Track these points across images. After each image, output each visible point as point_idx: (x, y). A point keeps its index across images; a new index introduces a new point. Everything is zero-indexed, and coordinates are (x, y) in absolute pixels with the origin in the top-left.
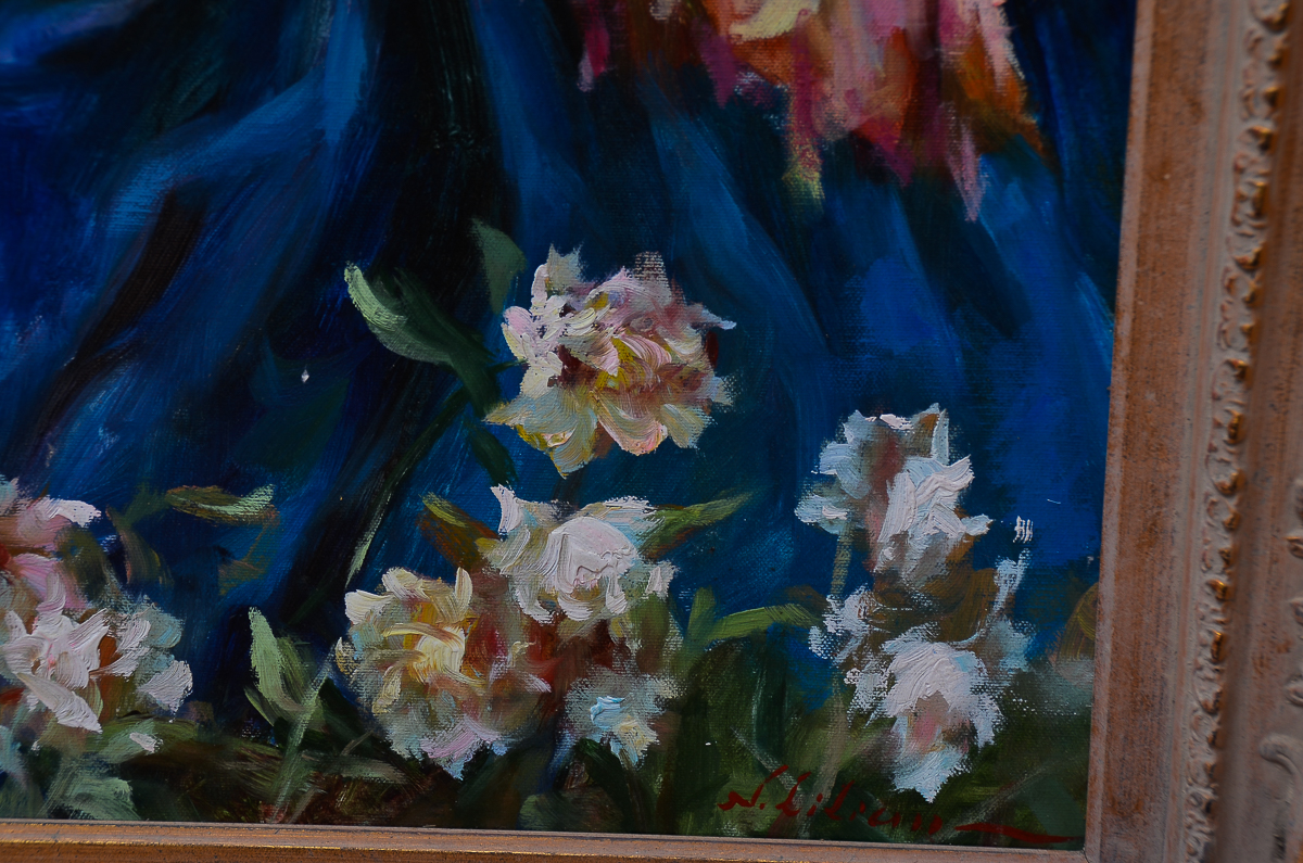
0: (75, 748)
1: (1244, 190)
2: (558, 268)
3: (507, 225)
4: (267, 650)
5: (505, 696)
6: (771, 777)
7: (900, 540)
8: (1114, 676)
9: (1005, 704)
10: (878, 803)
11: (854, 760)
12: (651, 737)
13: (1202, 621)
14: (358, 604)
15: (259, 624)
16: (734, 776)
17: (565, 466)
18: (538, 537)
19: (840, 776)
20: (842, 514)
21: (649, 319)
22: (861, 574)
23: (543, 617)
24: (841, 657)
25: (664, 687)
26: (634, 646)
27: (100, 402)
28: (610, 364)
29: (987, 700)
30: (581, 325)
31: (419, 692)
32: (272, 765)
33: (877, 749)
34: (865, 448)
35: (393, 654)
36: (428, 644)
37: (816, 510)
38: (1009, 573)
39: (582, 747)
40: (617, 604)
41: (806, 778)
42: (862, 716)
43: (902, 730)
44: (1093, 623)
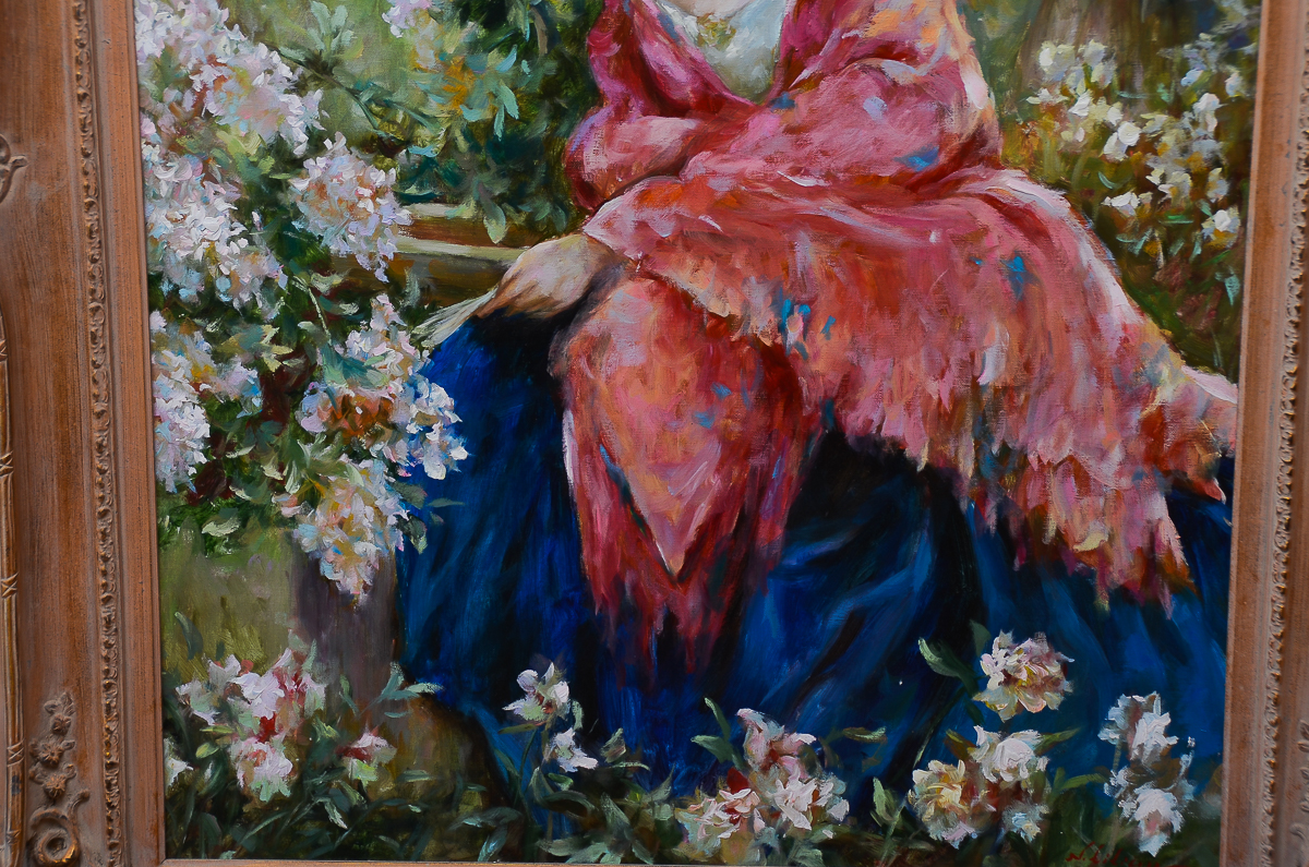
0: (800, 837)
1: (1275, 609)
2: (1004, 638)
3: (984, 622)
4: (880, 794)
5: (977, 813)
6: (1088, 847)
7: (1141, 747)
8: (1230, 802)
9: (1184, 815)
10: (1133, 857)
11: (1122, 839)
12: (1038, 830)
13: (1265, 777)
14: (918, 775)
15: (877, 784)
16: (1072, 847)
17: (1004, 717)
18: (993, 747)
19: (1117, 846)
20: (1117, 736)
21: (1040, 658)
22: (1125, 761)
23: (993, 780)
24: (1117, 796)
25: (1043, 809)
26: (1031, 792)
27: (819, 694)
28: (1023, 676)
29: (1177, 813)
30: (1012, 661)
31: (941, 812)
32: (880, 843)
33: (1132, 834)
34: (1126, 709)
35: (932, 796)
36: (946, 792)
37: (1108, 735)
38: (1186, 760)
39: (1009, 834)
40: (1024, 774)
41: (1102, 847)
42: (1126, 820)
43: (1142, 826)
44: (1220, 780)
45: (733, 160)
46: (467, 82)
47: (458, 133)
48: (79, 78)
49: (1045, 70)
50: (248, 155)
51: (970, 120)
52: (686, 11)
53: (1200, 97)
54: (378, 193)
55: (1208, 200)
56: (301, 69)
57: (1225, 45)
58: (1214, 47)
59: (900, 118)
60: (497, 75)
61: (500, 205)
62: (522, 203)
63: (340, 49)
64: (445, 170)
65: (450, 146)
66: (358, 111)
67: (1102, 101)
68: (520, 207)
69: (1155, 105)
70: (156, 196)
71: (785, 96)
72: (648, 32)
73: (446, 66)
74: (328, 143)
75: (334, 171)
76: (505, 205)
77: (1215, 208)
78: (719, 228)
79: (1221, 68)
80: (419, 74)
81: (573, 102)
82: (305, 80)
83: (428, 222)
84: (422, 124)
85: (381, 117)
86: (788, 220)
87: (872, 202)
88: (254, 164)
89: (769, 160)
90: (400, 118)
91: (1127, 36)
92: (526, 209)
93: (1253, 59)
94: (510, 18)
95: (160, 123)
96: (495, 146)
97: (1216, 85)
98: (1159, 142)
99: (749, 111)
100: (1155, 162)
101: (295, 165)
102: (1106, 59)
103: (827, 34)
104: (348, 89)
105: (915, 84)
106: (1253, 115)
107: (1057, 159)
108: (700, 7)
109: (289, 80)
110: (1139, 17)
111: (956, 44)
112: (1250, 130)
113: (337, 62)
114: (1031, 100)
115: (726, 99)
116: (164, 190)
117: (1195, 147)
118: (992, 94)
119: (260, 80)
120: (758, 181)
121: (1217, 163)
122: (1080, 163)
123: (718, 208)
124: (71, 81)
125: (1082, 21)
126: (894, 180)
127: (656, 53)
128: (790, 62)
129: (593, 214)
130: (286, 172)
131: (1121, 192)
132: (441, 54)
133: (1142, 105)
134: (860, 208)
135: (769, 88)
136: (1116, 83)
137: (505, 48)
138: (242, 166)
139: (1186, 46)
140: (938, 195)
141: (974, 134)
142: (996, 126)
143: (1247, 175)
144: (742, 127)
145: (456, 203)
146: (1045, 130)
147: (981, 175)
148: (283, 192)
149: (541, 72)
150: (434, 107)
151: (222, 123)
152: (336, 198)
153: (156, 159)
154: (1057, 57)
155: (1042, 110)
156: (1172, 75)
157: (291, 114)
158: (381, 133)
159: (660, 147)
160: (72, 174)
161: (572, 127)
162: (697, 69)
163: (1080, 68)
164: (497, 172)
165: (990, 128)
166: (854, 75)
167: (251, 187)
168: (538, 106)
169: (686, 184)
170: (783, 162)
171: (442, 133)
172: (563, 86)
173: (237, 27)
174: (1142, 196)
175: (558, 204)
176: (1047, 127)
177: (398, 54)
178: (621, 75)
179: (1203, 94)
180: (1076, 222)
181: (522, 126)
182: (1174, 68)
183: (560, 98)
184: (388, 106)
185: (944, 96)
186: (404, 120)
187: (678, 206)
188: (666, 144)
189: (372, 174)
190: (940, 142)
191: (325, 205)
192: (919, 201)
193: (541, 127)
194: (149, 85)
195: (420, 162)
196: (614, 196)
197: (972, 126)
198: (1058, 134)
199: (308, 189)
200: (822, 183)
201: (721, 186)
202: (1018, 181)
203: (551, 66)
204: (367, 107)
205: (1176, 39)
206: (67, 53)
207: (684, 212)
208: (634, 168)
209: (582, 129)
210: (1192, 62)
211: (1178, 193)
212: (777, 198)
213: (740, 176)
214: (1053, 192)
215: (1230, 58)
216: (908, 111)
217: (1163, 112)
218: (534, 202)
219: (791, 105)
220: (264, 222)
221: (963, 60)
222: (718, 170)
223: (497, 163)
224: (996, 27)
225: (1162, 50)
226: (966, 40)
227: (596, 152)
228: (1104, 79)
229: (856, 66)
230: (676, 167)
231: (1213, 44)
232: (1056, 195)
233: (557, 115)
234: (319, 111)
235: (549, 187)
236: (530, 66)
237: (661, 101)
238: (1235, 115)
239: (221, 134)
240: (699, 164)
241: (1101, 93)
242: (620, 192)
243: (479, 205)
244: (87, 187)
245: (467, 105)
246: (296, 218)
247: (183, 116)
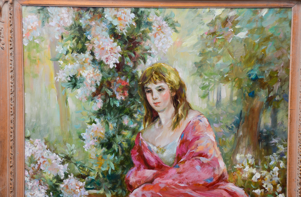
45: (165, 180)
46: (103, 161)
47: (100, 173)
48: (11, 162)
49: (238, 160)
50: (50, 179)
51: (221, 171)
52: (154, 145)
53: (274, 167)
54: (81, 188)
55: (277, 192)
56: (63, 159)
57: (279, 156)
58: (277, 156)
59: (204, 170)
60: (110, 160)
61: (110, 190)
62: (115, 190)
63: (73, 154)
64: (97, 182)
65: (98, 176)
66: (76, 168)
67: (251, 168)
68: (114, 191)
69: (264, 169)
70: (27, 189)
71: (177, 165)
72: (145, 150)
73: (98, 158)
74: (69, 176)
75: (70, 182)
76: (111, 190)
77: (279, 193)
78: (162, 196)
79: (279, 161)
80: (91, 160)
81: (127, 166)
82: (64, 161)
83: (92, 194)
84: (92, 171)
85: (82, 170)
86: (178, 194)
87: (198, 190)
88: (51, 181)
89: (174, 180)
90: (86, 170)
91: (257, 153)
92: (116, 191)
93: (286, 159)
94: (113, 147)
95: (29, 172)
96: (109, 176)
97: (278, 165)
98: (265, 177)
99: (169, 168)
100: (264, 182)
101: (61, 181)
102: (252, 158)
103: (187, 151)
104: (74, 163)
105: (208, 163)
106: (287, 172)
107: (241, 181)
108: (157, 144)
109: (60, 161)
110: (259, 149)
111: (217, 154)
112: (286, 176)
113: (72, 157)
114: (235, 167)
115: (163, 165)
116: (30, 188)
117: (274, 179)
118: (226, 165)
119: (54, 161)
120: (171, 185)
121: (279, 183)
122: (247, 182)
123: (162, 191)
124: (9, 163)
125: (246, 149)
126: (203, 185)
127: (147, 155)
128: (178, 158)
129: (132, 192)
130: (59, 183)
131: (257, 189)
132: (96, 155)
133: (260, 169)
134: (195, 191)
135: (173, 163)
136: (254, 164)
137: (112, 154)
138: (48, 181)
139: (270, 156)
140: (214, 189)
141: (222, 174)
142: (227, 173)
143: (286, 186)
144: (167, 172)
145: (99, 190)
146: (238, 174)
147: (223, 184)
148: (58, 187)
149: (120, 159)
150: (94, 167)
151: (44, 171)
152: (71, 189)
153: (28, 180)
154: (240, 157)
155: (237, 169)
156: (267, 162)
157: (61, 169)
158: (82, 173)
159: (148, 177)
160: (8, 184)
161: (127, 172)
162: (157, 159)
163: (246, 160)
164: (109, 182)
165: (225, 173)
166: (193, 160)
167: (50, 187)
168: (119, 167)
169: (154, 185)
170: (177, 180)
171: (96, 173)
172: (125, 162)
173: (49, 149)
174: (262, 190)
175: (123, 190)
176: (239, 173)
177: (86, 155)
178: (139, 160)
179: (275, 167)
180: (246, 196)
181: (115, 172)
182: (268, 161)
183: (124, 165)
184: (84, 167)
185: (214, 166)
186: (87, 170)
187: (152, 190)
188: (149, 176)
189: (79, 183)
190: (214, 176)
191: (68, 190)
192: (209, 190)
193: (120, 172)
194: (27, 163)
195: (91, 180)
196: (137, 188)
197: (221, 173)
198: (241, 175)
199: (64, 187)
200: (186, 185)
201: (162, 186)
202: (232, 186)
203: (122, 158)
204: (79, 167)
205: (268, 154)
206: (8, 156)
207: (153, 192)
208: (142, 182)
209: (130, 172)
210: (272, 159)
211: (270, 190)
212: (175, 189)
213: (167, 184)
214: (240, 188)
215: (281, 159)
216: (206, 169)
217: (266, 171)
218: (118, 189)
219: (179, 167)
220: (53, 195)
221: (219, 158)
222: (161, 182)
223: (109, 180)
224: (226, 150)
225: (265, 156)
226: (219, 153)
227: (133, 178)
228: (251, 163)
229: (194, 158)
230: (151, 181)
231: (277, 155)
232: (241, 189)
233: (124, 169)
234: (67, 168)
235: (121, 186)
236: (117, 158)
237: (148, 166)
238: (283, 172)
239: (44, 174)
240: (157, 181)
241: (251, 166)
242: (138, 187)
243: (105, 190)
244: (11, 187)
245: (102, 167)
246: (61, 194)
247: (35, 170)
